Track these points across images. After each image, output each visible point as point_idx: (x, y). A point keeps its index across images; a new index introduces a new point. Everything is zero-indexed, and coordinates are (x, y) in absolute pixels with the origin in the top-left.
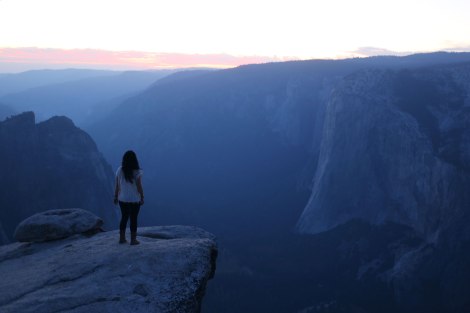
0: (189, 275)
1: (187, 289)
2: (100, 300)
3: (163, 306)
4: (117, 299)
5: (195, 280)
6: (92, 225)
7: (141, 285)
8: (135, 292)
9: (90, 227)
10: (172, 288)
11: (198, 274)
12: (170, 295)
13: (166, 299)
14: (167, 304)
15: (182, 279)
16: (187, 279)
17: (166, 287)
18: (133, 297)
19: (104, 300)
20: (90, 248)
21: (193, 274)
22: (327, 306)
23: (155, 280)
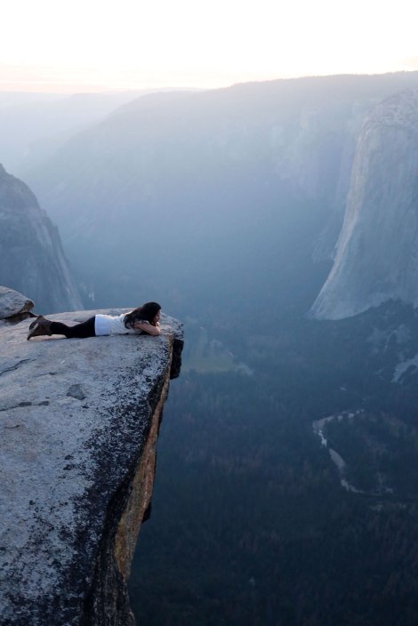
0: (141, 373)
1: (137, 391)
2: (22, 404)
3: (106, 413)
4: (46, 403)
5: (148, 380)
6: (18, 308)
7: (77, 386)
8: (68, 395)
9: (16, 311)
10: (117, 389)
11: (153, 372)
12: (114, 399)
13: (109, 403)
14: (111, 410)
15: (131, 378)
16: (138, 378)
17: (110, 388)
18: (66, 400)
19: (29, 404)
20: (13, 338)
21: (146, 371)
22: (351, 415)
23: (96, 378)
